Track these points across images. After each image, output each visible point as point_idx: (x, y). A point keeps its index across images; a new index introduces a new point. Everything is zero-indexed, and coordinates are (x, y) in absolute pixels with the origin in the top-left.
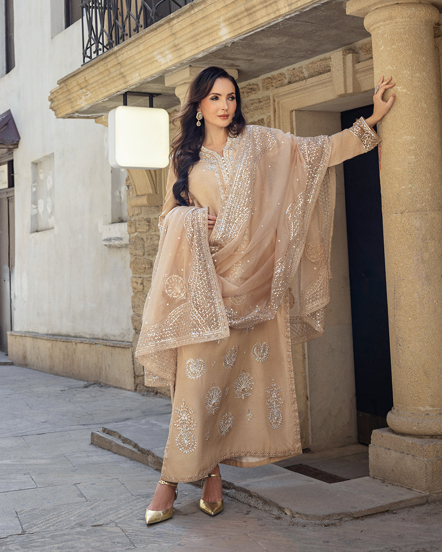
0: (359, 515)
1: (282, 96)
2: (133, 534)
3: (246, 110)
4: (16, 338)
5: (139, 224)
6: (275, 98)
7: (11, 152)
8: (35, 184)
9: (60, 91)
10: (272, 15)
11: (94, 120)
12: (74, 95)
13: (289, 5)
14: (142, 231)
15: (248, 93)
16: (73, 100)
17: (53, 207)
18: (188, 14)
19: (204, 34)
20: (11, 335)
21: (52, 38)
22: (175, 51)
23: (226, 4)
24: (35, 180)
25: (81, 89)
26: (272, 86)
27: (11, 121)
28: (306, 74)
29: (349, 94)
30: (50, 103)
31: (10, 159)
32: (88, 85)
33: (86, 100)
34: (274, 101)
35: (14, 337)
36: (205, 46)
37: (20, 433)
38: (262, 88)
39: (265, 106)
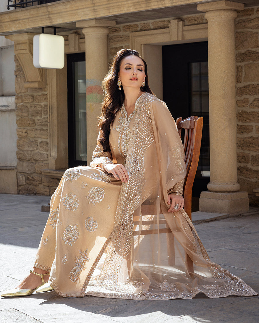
3: (111, 40)
5: (25, 98)
6: (132, 37)
14: (28, 102)
19: (115, 7)
22: (94, 12)
26: (130, 30)
28: (152, 27)
29: (179, 40)
38: (122, 30)
39: (124, 40)
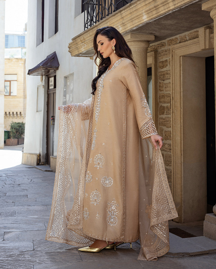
0: (193, 255)
1: (176, 49)
2: (83, 255)
3: (159, 55)
4: (54, 159)
6: (173, 50)
7: (55, 72)
8: (65, 87)
9: (73, 44)
10: (166, 10)
11: (89, 58)
12: (79, 46)
13: (174, 5)
15: (160, 47)
16: (78, 48)
17: (73, 98)
18: (129, 8)
19: (136, 18)
20: (52, 158)
21: (75, 18)
22: (123, 26)
23: (146, 4)
24: (66, 85)
25: (82, 43)
26: (172, 44)
27: (56, 57)
28: (188, 38)
29: (207, 49)
30: (68, 49)
31: (55, 75)
32: (85, 41)
33: (84, 48)
34: (172, 51)
35: (53, 159)
36: (136, 24)
37: (46, 204)
38: (167, 45)
39: (168, 54)
